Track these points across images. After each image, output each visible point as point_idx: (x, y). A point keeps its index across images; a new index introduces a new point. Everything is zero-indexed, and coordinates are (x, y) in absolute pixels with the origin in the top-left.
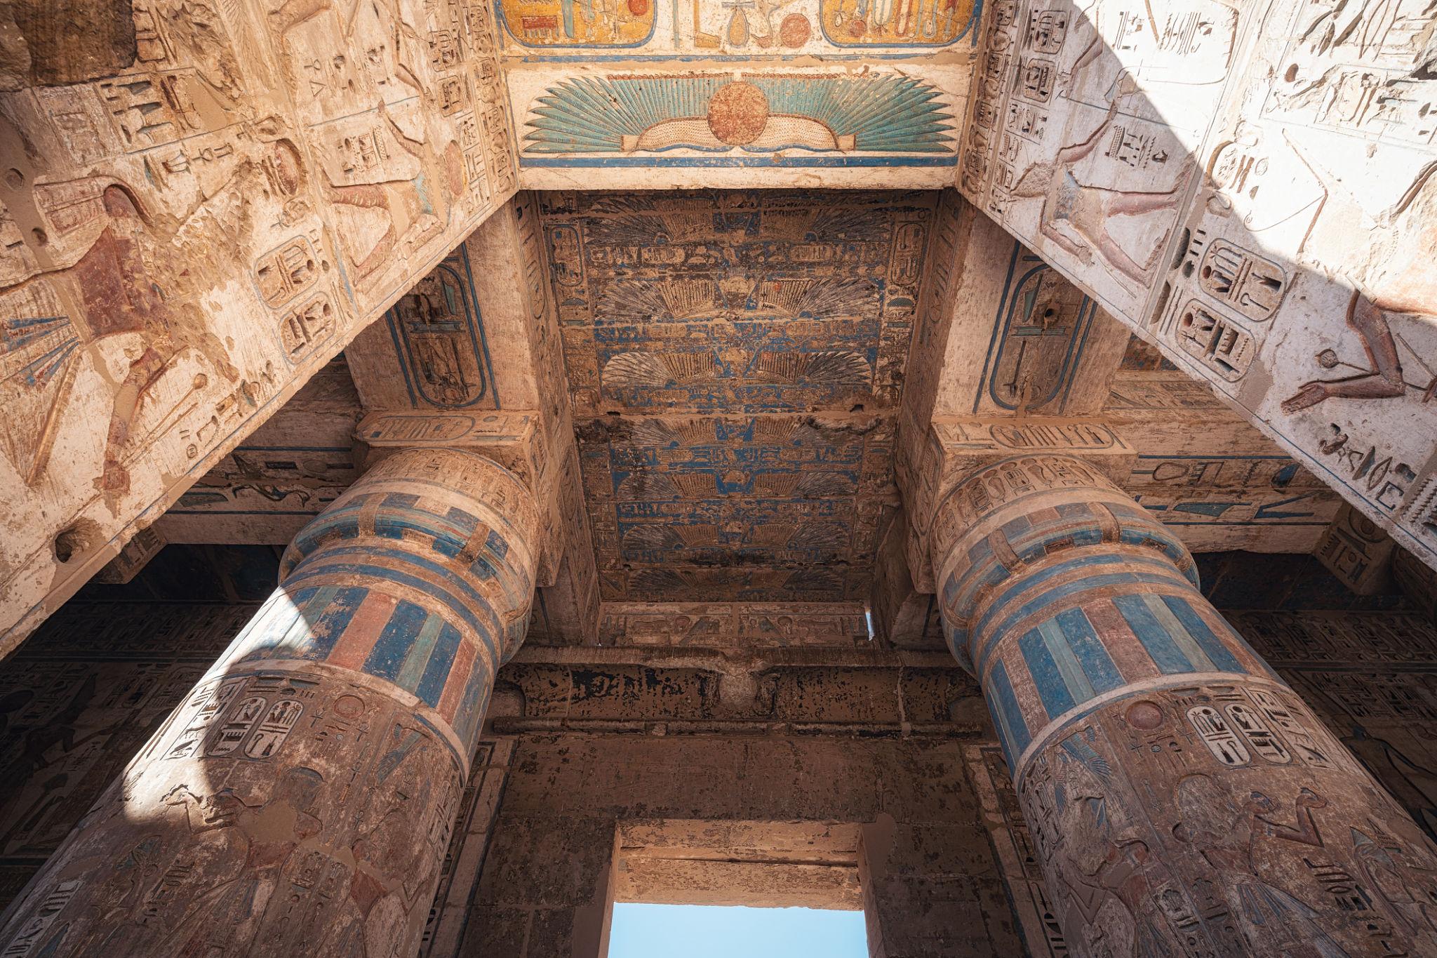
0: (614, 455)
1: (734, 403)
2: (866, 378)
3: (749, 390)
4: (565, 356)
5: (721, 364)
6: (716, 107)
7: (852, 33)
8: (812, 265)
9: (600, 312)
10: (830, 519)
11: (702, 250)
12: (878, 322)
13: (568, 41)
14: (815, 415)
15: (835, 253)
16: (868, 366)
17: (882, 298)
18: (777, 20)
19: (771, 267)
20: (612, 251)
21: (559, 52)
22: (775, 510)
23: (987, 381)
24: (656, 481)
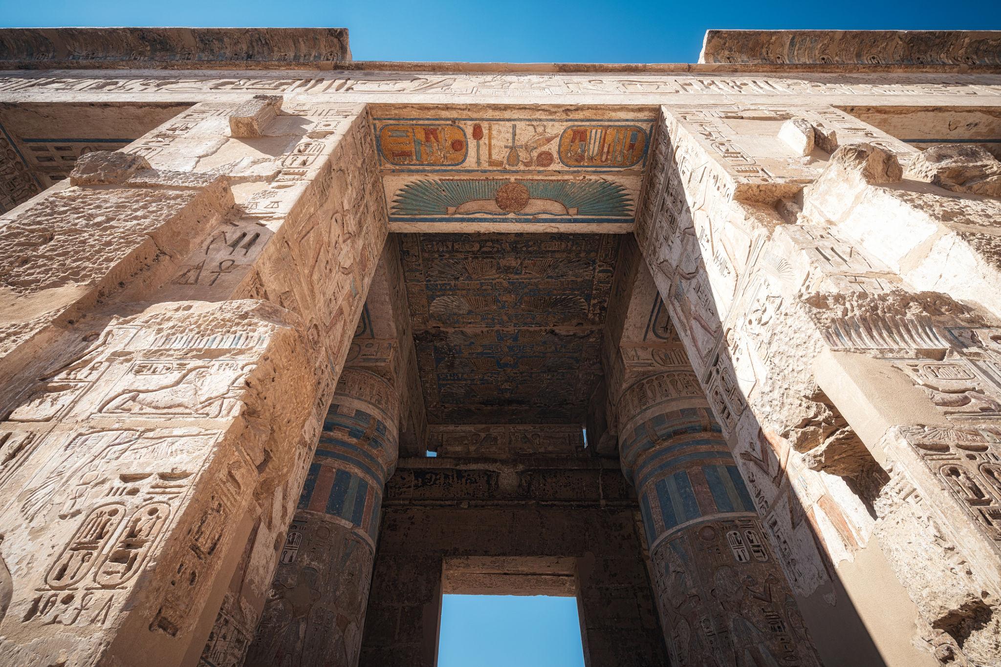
0: (436, 349)
1: (508, 322)
2: (584, 309)
3: (516, 316)
4: (408, 298)
5: (500, 302)
6: (500, 194)
7: (577, 160)
8: (554, 252)
9: (429, 275)
10: (563, 381)
11: (489, 244)
12: (592, 281)
13: (417, 162)
14: (554, 328)
15: (567, 246)
16: (585, 303)
17: (594, 269)
18: (535, 154)
19: (530, 253)
20: (437, 244)
21: (413, 168)
22: (531, 377)
23: (651, 326)
24: (461, 362)
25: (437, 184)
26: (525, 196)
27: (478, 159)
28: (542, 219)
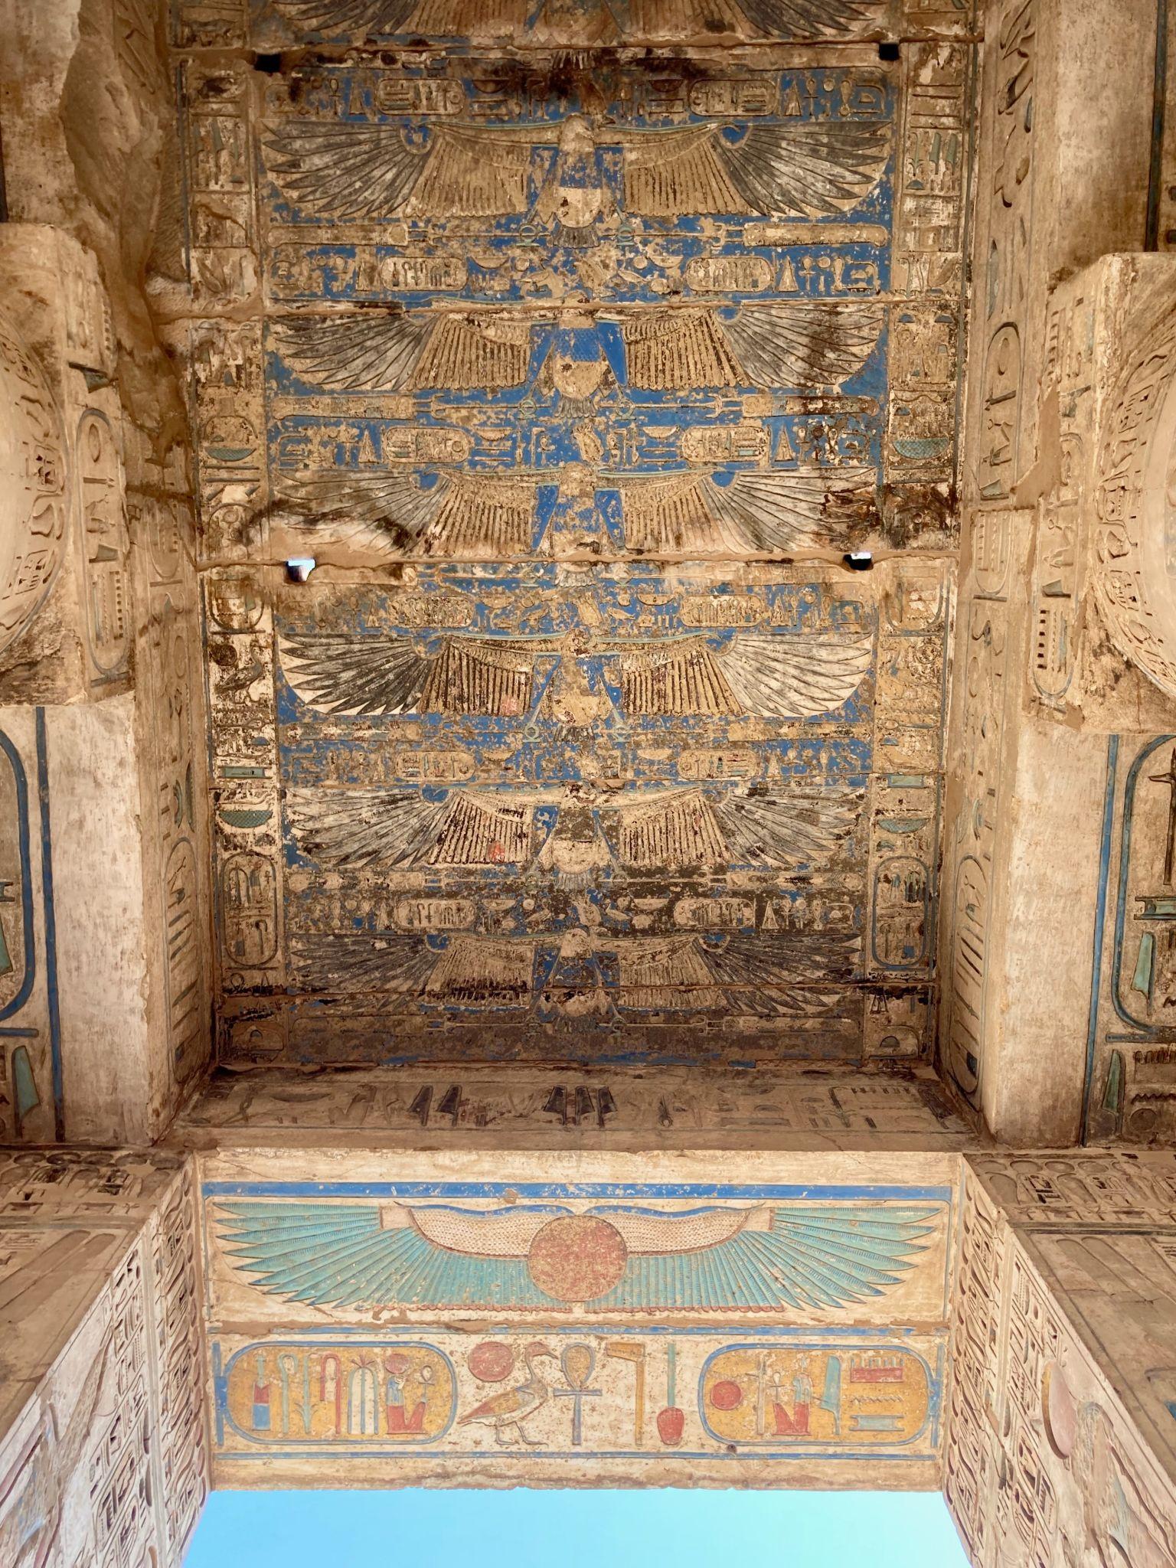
0: (871, 446)
1: (580, 592)
2: (291, 652)
3: (545, 625)
4: (941, 711)
5: (610, 690)
6: (612, 1270)
8: (431, 893)
9: (853, 805)
10: (325, 235)
11: (642, 922)
12: (286, 778)
13: (838, 1354)
14: (396, 556)
15: (390, 914)
16: (294, 680)
17: (286, 828)
18: (519, 1375)
19: (510, 890)
20: (811, 922)
22: (473, 268)
23: (32, 781)
24: (776, 365)
25: (792, 1298)
26: (541, 1265)
27: (672, 1363)
28: (485, 1195)
